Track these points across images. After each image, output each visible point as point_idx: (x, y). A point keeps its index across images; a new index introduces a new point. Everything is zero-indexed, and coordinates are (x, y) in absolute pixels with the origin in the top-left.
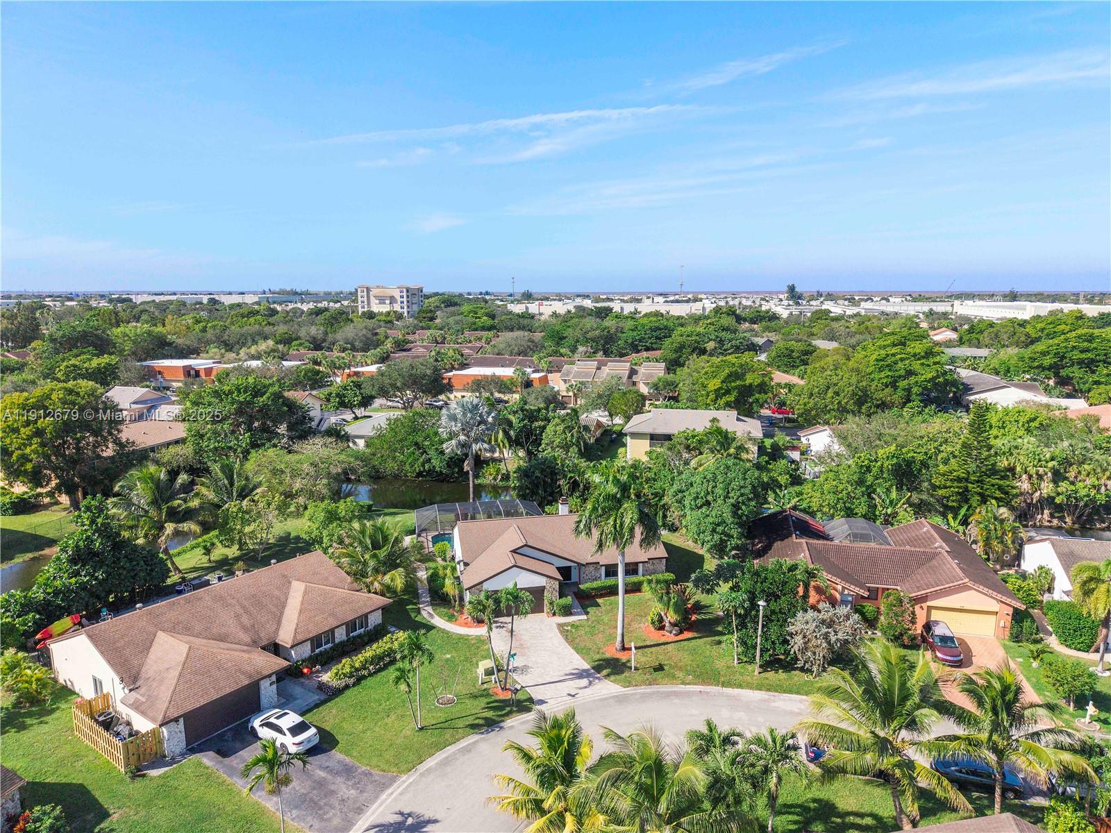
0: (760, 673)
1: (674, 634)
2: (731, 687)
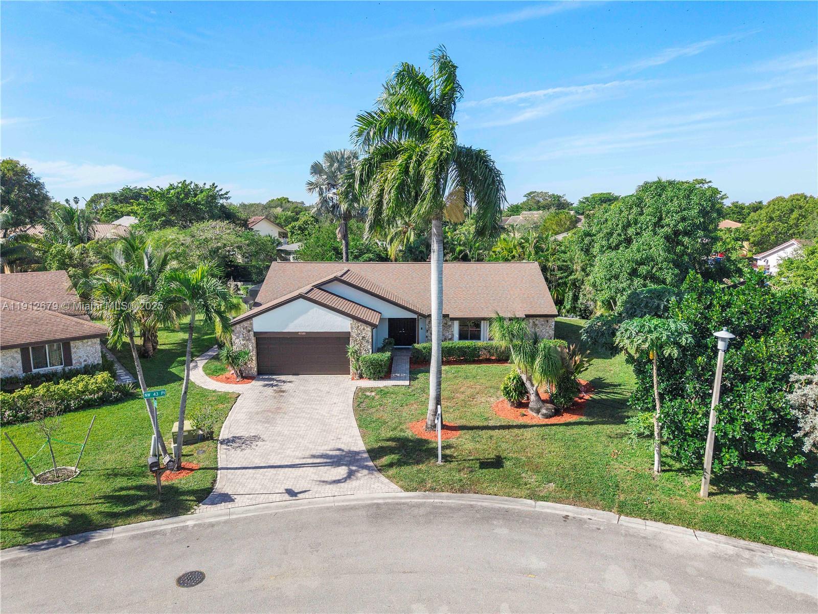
0: (710, 494)
1: (543, 415)
2: (640, 517)
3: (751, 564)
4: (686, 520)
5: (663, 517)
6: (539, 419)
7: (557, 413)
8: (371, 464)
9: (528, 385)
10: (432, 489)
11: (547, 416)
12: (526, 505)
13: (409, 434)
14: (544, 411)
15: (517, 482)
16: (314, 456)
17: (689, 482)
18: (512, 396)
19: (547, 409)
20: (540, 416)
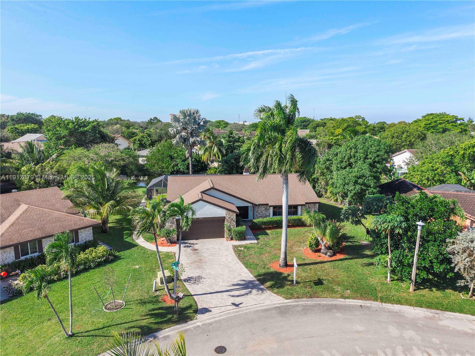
0: (415, 290)
1: (328, 256)
2: (390, 303)
3: (441, 320)
4: (408, 303)
5: (399, 302)
6: (326, 258)
7: (334, 254)
8: (262, 287)
9: (321, 242)
10: (298, 298)
11: (331, 256)
12: (341, 302)
13: (272, 270)
14: (329, 254)
15: (333, 291)
16: (234, 285)
17: (404, 285)
18: (313, 247)
19: (330, 253)
20: (327, 256)
